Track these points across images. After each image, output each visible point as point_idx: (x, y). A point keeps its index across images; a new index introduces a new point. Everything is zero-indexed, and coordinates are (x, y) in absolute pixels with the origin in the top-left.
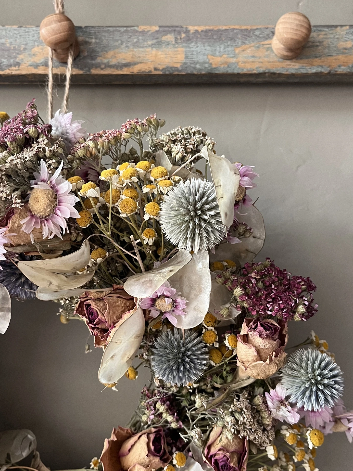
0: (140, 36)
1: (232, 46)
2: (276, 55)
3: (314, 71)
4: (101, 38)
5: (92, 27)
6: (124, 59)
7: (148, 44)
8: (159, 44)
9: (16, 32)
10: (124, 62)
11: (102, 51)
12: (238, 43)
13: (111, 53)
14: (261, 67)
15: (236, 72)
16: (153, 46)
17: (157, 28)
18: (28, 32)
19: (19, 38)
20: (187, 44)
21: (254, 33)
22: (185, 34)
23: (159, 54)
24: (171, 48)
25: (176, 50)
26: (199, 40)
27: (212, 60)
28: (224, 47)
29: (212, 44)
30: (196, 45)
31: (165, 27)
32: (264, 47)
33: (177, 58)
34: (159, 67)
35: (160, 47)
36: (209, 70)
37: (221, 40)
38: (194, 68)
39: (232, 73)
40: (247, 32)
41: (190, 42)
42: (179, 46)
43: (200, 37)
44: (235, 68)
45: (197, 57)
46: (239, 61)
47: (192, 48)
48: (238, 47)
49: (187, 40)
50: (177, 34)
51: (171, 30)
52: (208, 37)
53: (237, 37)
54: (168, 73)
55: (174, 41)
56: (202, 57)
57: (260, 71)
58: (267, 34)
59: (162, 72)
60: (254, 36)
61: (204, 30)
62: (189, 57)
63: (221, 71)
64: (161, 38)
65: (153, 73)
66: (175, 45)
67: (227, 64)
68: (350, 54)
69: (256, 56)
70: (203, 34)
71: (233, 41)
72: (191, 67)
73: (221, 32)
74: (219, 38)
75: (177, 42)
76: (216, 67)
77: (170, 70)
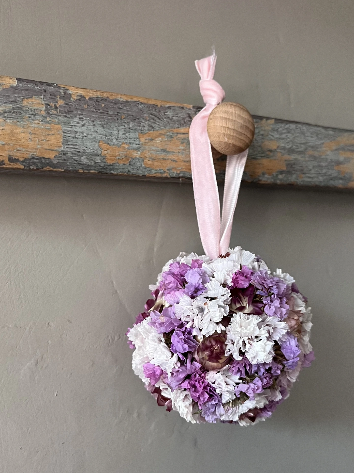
1: (135, 130)
8: (17, 112)
12: (143, 126)
14: (174, 169)
15: (140, 173)
17: (14, 83)
20: (65, 118)
21: (166, 114)
22: (63, 100)
23: (19, 131)
24: (38, 122)
25: (48, 126)
26: (85, 114)
27: (106, 150)
28: (125, 131)
29: (106, 123)
30: (81, 121)
31: (27, 82)
32: (179, 138)
33: (49, 142)
34: (17, 155)
35: (18, 117)
36: (102, 167)
37: (119, 118)
38: (77, 162)
39: (135, 174)
40: (156, 109)
41: (71, 115)
42: (52, 120)
43: (88, 108)
44: (140, 167)
45: (83, 142)
46: (145, 156)
47: (75, 126)
48: (144, 133)
49: (67, 111)
50: (50, 98)
51: (39, 89)
52: (99, 110)
53: (142, 115)
54: (34, 168)
55: (45, 111)
56: (91, 144)
57: (173, 175)
58: (182, 117)
59: (22, 164)
60: (165, 118)
61: (94, 98)
62: (69, 141)
63: (119, 171)
64: (21, 102)
65: (6, 165)
66: (46, 118)
67: (128, 160)
68: (275, 158)
69: (168, 150)
70: (91, 104)
71: (136, 123)
72: (72, 160)
73: (119, 105)
74: (116, 114)
75: (49, 113)
76: (112, 163)
77: (37, 162)
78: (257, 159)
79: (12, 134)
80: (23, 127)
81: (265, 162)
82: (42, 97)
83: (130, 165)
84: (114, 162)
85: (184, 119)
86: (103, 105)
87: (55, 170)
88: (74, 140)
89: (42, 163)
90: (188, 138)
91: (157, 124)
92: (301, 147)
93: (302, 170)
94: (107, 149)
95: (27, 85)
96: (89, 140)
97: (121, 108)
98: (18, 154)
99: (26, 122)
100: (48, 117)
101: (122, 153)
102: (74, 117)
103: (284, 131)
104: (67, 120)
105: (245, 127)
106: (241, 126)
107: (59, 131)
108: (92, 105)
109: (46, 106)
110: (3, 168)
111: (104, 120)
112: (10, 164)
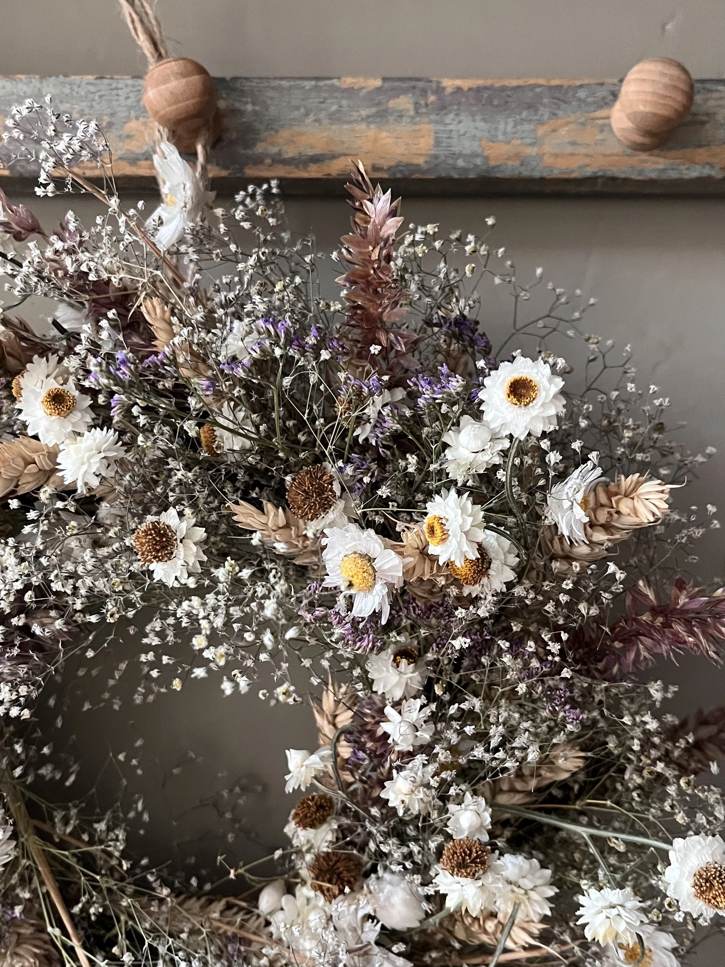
0: (343, 98)
1: (531, 120)
2: (619, 140)
3: (694, 174)
4: (264, 102)
5: (246, 79)
6: (312, 147)
7: (360, 116)
8: (382, 116)
9: (92, 89)
10: (311, 152)
11: (266, 130)
12: (542, 115)
13: (285, 134)
14: (587, 166)
15: (537, 174)
16: (369, 120)
17: (378, 83)
18: (117, 89)
19: (98, 101)
20: (439, 117)
21: (576, 95)
22: (435, 96)
23: (383, 136)
24: (406, 124)
25: (417, 127)
26: (463, 108)
27: (490, 150)
28: (515, 123)
29: (489, 116)
30: (457, 118)
31: (395, 81)
32: (596, 124)
33: (419, 146)
35: (383, 121)
36: (484, 170)
37: (507, 109)
38: (452, 166)
39: (530, 177)
40: (560, 91)
41: (445, 112)
42: (423, 120)
43: (466, 101)
44: (536, 167)
45: (460, 142)
46: (544, 153)
47: (449, 124)
48: (543, 123)
49: (440, 108)
50: (419, 95)
51: (407, 86)
52: (481, 101)
53: (540, 101)
54: (401, 177)
55: (414, 110)
56: (470, 143)
57: (587, 174)
58: (601, 97)
59: (387, 173)
60: (575, 101)
61: (474, 87)
62: (442, 142)
63: (506, 173)
64: (387, 104)
66: (415, 118)
67: (520, 159)
69: (578, 142)
70: (471, 95)
71: (532, 111)
72: (446, 164)
73: (508, 92)
74: (504, 103)
75: (418, 113)
76: (497, 164)
77: (404, 170)
79: (376, 140)
80: (389, 132)
82: (410, 95)
83: (522, 165)
85: (604, 98)
86: (486, 95)
87: (426, 177)
88: (449, 140)
89: (409, 170)
90: (609, 124)
91: (562, 110)
95: (394, 84)
96: (468, 139)
97: (510, 96)
99: (392, 126)
101: (511, 151)
102: (449, 114)
107: (429, 132)
109: (415, 105)
111: (488, 113)
112: (374, 174)
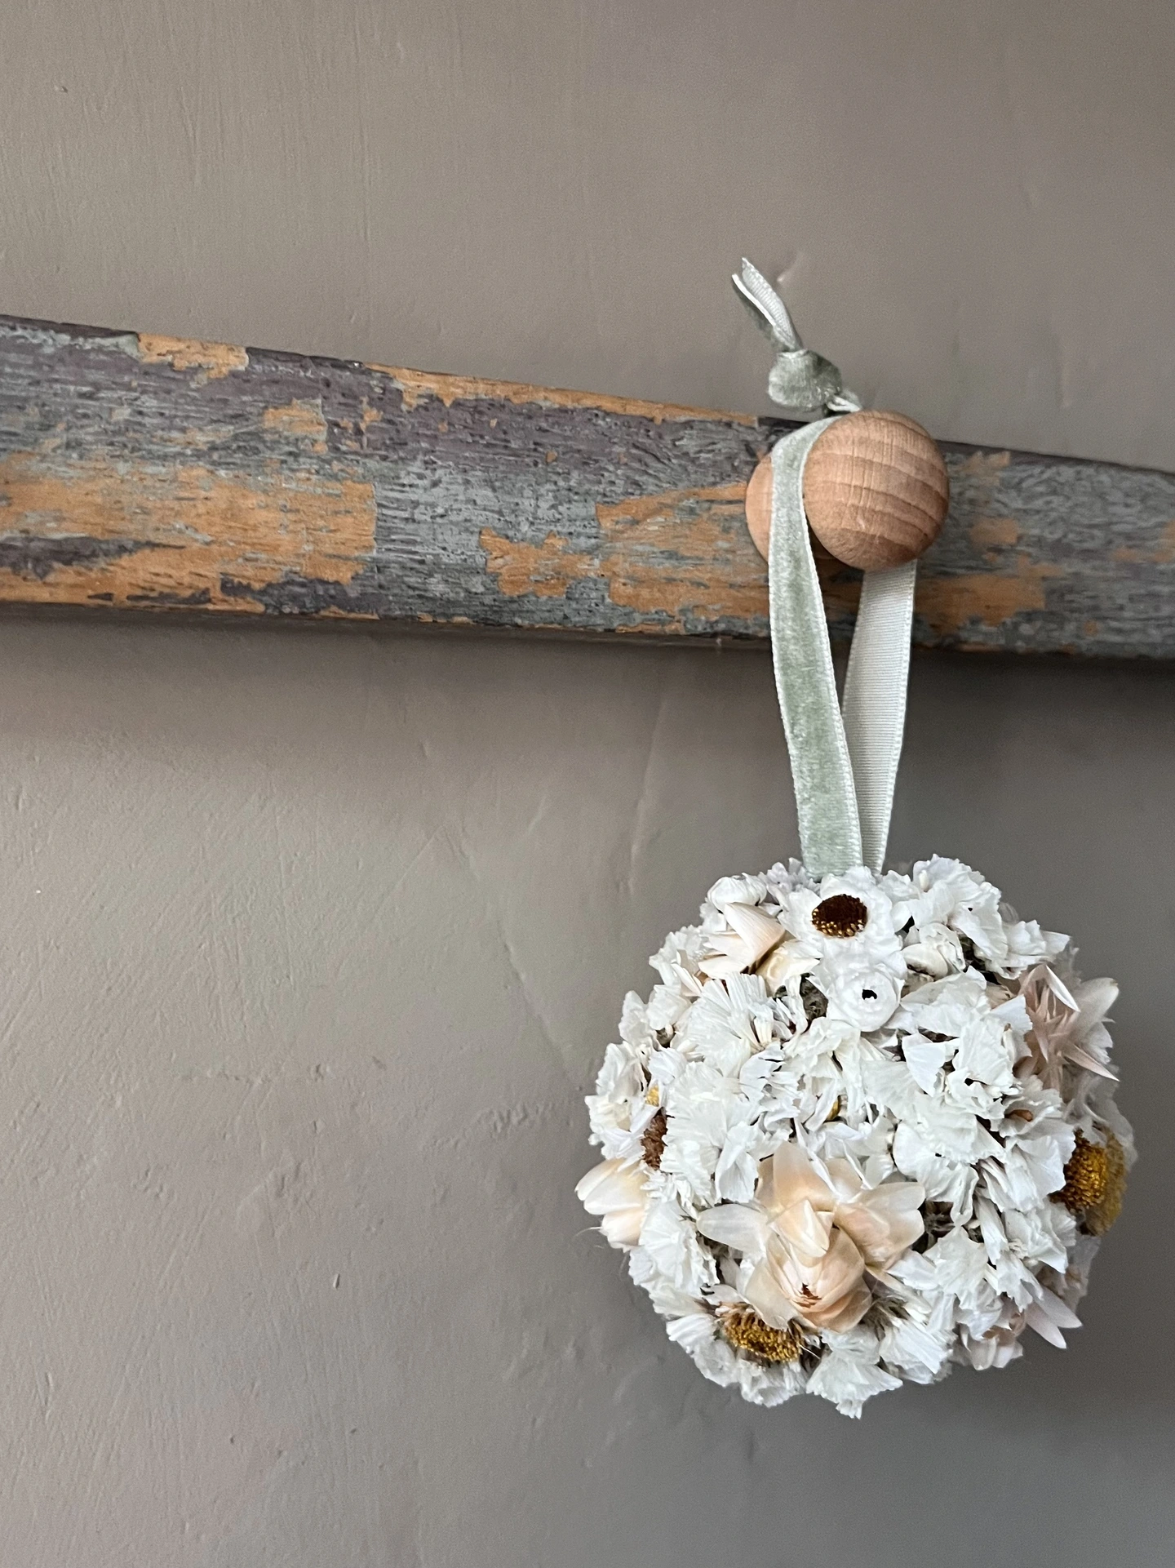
0: (144, 390)
1: (587, 494)
6: (59, 519)
7: (189, 444)
8: (247, 449)
12: (611, 483)
14: (699, 608)
15: (599, 622)
16: (215, 456)
17: (238, 360)
20: (385, 464)
21: (677, 443)
22: (379, 411)
23: (251, 502)
24: (307, 475)
25: (335, 488)
26: (442, 449)
27: (502, 557)
28: (555, 497)
29: (500, 475)
30: (428, 472)
31: (277, 359)
32: (715, 514)
33: (338, 535)
34: (246, 573)
35: (251, 463)
36: (487, 605)
37: (539, 460)
38: (417, 592)
39: (585, 627)
40: (649, 431)
41: (402, 454)
42: (349, 470)
43: (449, 431)
44: (597, 605)
45: (434, 534)
46: (614, 573)
47: (411, 486)
48: (613, 503)
49: (388, 442)
50: (340, 404)
51: (310, 379)
52: (482, 437)
53: (607, 450)
54: (294, 612)
55: (327, 442)
56: (458, 537)
57: (696, 627)
58: (726, 453)
59: (261, 601)
60: (676, 457)
61: (467, 400)
62: (394, 530)
63: (536, 617)
64: (260, 418)
65: (214, 604)
66: (329, 462)
67: (564, 584)
68: (1009, 571)
69: (683, 551)
70: (460, 419)
71: (590, 473)
72: (404, 586)
73: (542, 419)
74: (532, 446)
75: (338, 449)
76: (517, 593)
77: (304, 595)
78: (954, 575)
79: (232, 513)
80: (265, 492)
81: (979, 583)
82: (319, 401)
83: (568, 598)
84: (522, 591)
85: (730, 458)
86: (494, 423)
87: (352, 615)
88: (410, 527)
89: (316, 597)
90: (743, 516)
91: (650, 475)
92: (1093, 538)
93: (1096, 608)
94: (500, 554)
95: (277, 367)
96: (453, 528)
97: (547, 431)
98: (249, 569)
99: (272, 477)
100: (335, 462)
101: (546, 565)
102: (410, 460)
103: (1041, 489)
104: (391, 469)
105: (919, 484)
106: (908, 484)
107: (365, 501)
108: (463, 422)
109: (329, 427)
110: (207, 610)
111: (497, 468)
112: (226, 601)
